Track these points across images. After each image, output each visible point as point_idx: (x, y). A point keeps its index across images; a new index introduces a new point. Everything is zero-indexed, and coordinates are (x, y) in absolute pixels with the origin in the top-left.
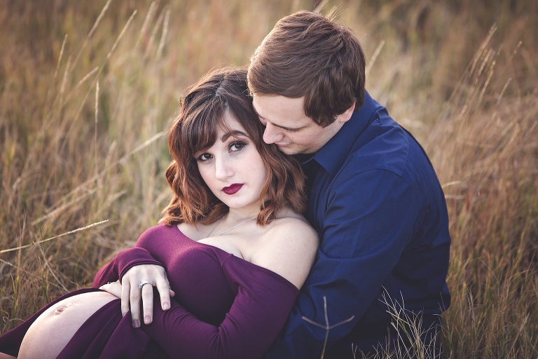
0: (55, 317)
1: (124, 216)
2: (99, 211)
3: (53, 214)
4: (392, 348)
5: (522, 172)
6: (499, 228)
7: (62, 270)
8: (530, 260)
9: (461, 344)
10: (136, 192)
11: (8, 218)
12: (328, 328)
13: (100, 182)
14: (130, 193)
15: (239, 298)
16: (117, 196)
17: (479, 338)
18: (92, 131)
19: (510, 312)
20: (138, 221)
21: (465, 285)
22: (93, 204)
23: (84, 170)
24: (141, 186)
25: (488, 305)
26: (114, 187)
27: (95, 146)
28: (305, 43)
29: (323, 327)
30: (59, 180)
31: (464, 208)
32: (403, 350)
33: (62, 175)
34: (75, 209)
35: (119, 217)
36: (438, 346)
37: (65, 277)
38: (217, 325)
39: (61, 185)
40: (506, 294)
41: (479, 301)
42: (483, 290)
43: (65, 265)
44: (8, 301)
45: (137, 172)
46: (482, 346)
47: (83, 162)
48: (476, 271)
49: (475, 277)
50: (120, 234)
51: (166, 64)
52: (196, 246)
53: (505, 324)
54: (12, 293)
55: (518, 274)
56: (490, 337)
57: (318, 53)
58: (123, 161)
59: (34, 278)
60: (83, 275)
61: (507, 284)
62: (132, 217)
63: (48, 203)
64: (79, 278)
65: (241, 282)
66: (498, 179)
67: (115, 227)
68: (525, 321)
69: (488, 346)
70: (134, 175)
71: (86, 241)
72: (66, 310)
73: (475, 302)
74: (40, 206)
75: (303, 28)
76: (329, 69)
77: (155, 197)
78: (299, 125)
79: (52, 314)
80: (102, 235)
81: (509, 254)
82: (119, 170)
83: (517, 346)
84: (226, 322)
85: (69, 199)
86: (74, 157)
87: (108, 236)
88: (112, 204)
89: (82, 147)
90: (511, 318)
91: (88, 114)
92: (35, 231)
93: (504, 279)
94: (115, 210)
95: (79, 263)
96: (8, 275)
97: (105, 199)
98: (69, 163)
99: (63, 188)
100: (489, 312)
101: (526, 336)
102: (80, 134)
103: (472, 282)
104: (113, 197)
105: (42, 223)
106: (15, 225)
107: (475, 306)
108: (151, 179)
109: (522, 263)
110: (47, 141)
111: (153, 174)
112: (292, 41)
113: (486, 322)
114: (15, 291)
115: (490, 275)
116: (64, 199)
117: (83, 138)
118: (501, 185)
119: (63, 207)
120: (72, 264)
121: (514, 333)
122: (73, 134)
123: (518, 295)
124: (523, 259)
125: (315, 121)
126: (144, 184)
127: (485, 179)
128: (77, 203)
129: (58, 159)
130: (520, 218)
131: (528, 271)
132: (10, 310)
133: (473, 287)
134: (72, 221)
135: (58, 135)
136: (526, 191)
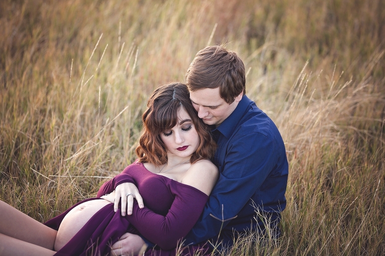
0: (79, 212)
1: (113, 157)
2: (100, 155)
3: (75, 156)
4: (253, 230)
5: (324, 139)
6: (311, 169)
7: (80, 186)
8: (327, 186)
9: (290, 228)
10: (120, 145)
11: (52, 157)
12: (223, 221)
13: (101, 139)
14: (117, 146)
15: (176, 201)
16: (110, 147)
17: (299, 226)
18: (97, 113)
19: (316, 213)
20: (121, 161)
21: (293, 198)
22: (97, 151)
23: (92, 133)
24: (122, 143)
25: (305, 209)
26: (108, 142)
27: (98, 120)
28: (215, 59)
29: (220, 220)
30: (80, 138)
31: (294, 157)
32: (260, 231)
33: (81, 135)
34: (87, 153)
35: (111, 158)
36: (278, 230)
37: (82, 189)
38: (165, 216)
39: (80, 141)
40: (314, 202)
41: (300, 207)
42: (302, 201)
43: (82, 183)
44: (52, 201)
45: (120, 135)
46: (301, 230)
47: (92, 128)
48: (298, 191)
49: (298, 195)
50: (111, 167)
51: (137, 78)
52: (153, 176)
53: (313, 218)
54: (55, 197)
55: (321, 193)
56: (306, 226)
57: (223, 63)
58: (113, 129)
59: (66, 189)
60: (91, 188)
61: (315, 198)
62: (117, 158)
63: (74, 150)
64: (89, 190)
65: (177, 194)
66: (311, 143)
67: (109, 163)
68: (324, 217)
69: (305, 231)
70: (119, 137)
71: (93, 171)
72: (85, 209)
73: (298, 207)
74: (69, 151)
75: (212, 53)
76: (230, 71)
77: (130, 148)
78: (218, 104)
79: (78, 210)
80: (102, 167)
81: (316, 183)
82: (110, 133)
83: (319, 230)
84: (169, 214)
85: (84, 148)
86: (88, 126)
87: (104, 168)
88: (107, 152)
89: (92, 121)
90: (316, 215)
91: (96, 104)
92: (67, 165)
93: (313, 194)
94: (108, 154)
95: (89, 182)
96: (52, 188)
97: (103, 148)
98: (85, 129)
99: (82, 142)
100: (305, 213)
101: (324, 225)
102: (91, 114)
103: (296, 197)
104: (107, 148)
105: (70, 160)
106: (56, 161)
107: (298, 209)
108: (128, 138)
109: (322, 188)
110: (72, 117)
111: (129, 136)
112: (208, 59)
113: (303, 217)
114: (56, 195)
115: (305, 193)
116: (82, 148)
117: (92, 116)
118: (312, 146)
119: (81, 152)
120: (85, 182)
121: (318, 224)
122: (88, 113)
123: (320, 204)
124: (323, 184)
125: (226, 101)
126: (124, 141)
127: (304, 143)
128: (89, 150)
129: (78, 127)
130: (323, 163)
131: (326, 191)
132: (53, 206)
133: (297, 200)
134: (85, 160)
135: (78, 114)
136: (326, 149)
